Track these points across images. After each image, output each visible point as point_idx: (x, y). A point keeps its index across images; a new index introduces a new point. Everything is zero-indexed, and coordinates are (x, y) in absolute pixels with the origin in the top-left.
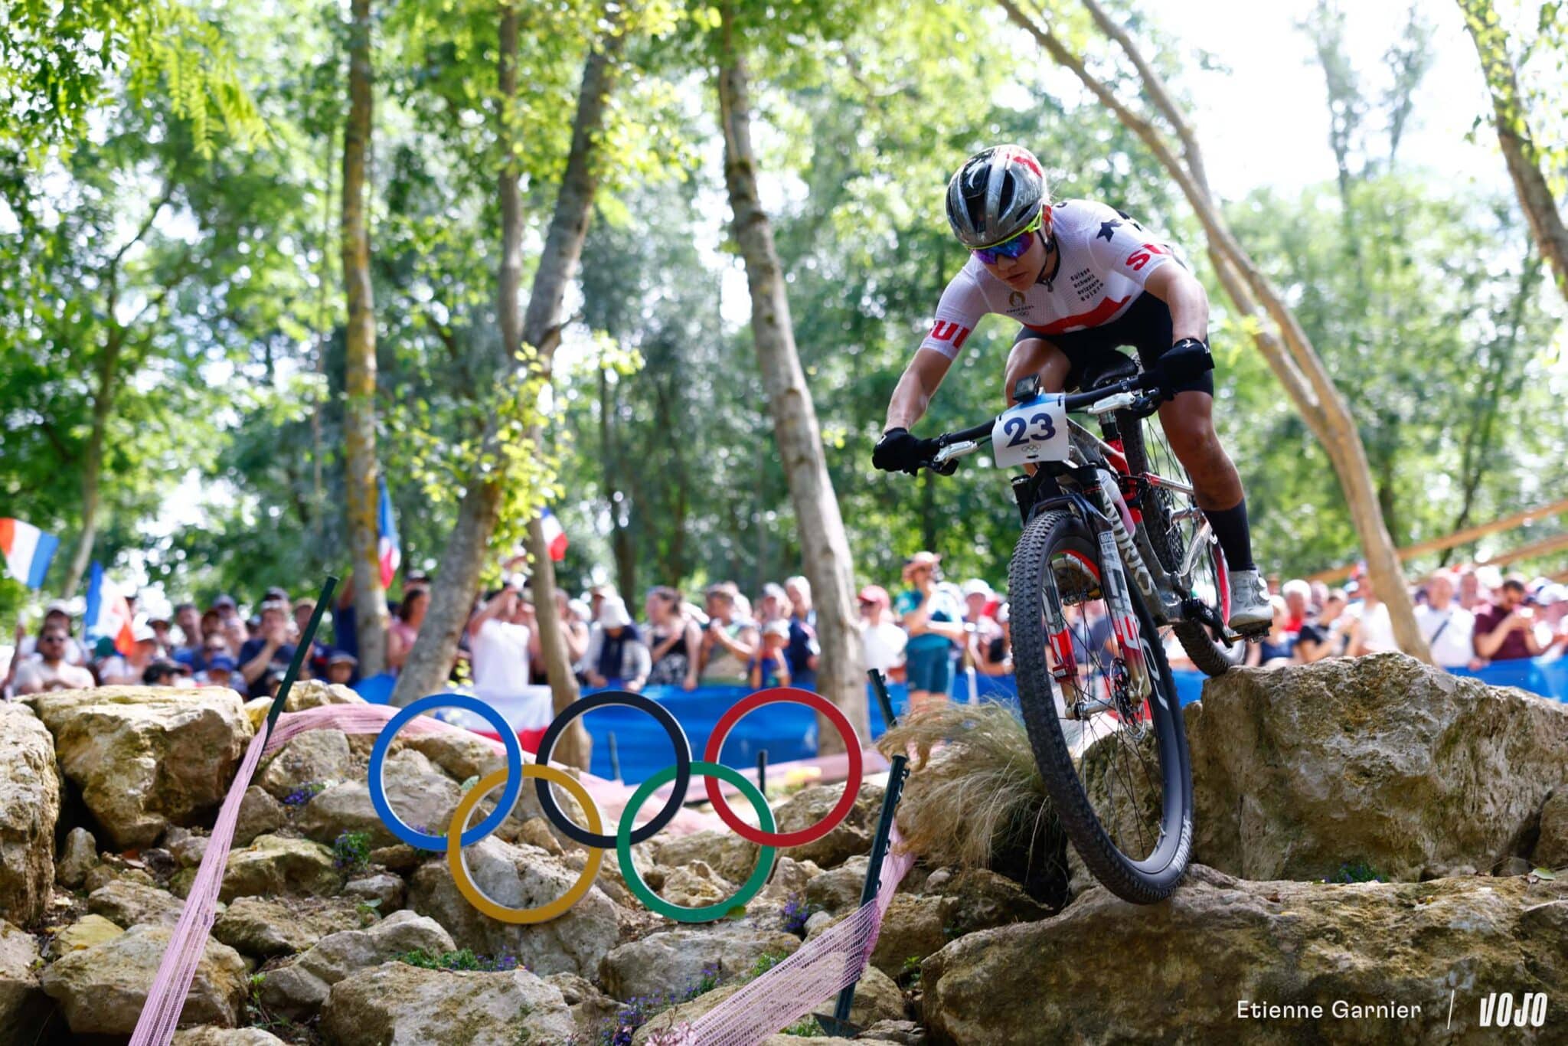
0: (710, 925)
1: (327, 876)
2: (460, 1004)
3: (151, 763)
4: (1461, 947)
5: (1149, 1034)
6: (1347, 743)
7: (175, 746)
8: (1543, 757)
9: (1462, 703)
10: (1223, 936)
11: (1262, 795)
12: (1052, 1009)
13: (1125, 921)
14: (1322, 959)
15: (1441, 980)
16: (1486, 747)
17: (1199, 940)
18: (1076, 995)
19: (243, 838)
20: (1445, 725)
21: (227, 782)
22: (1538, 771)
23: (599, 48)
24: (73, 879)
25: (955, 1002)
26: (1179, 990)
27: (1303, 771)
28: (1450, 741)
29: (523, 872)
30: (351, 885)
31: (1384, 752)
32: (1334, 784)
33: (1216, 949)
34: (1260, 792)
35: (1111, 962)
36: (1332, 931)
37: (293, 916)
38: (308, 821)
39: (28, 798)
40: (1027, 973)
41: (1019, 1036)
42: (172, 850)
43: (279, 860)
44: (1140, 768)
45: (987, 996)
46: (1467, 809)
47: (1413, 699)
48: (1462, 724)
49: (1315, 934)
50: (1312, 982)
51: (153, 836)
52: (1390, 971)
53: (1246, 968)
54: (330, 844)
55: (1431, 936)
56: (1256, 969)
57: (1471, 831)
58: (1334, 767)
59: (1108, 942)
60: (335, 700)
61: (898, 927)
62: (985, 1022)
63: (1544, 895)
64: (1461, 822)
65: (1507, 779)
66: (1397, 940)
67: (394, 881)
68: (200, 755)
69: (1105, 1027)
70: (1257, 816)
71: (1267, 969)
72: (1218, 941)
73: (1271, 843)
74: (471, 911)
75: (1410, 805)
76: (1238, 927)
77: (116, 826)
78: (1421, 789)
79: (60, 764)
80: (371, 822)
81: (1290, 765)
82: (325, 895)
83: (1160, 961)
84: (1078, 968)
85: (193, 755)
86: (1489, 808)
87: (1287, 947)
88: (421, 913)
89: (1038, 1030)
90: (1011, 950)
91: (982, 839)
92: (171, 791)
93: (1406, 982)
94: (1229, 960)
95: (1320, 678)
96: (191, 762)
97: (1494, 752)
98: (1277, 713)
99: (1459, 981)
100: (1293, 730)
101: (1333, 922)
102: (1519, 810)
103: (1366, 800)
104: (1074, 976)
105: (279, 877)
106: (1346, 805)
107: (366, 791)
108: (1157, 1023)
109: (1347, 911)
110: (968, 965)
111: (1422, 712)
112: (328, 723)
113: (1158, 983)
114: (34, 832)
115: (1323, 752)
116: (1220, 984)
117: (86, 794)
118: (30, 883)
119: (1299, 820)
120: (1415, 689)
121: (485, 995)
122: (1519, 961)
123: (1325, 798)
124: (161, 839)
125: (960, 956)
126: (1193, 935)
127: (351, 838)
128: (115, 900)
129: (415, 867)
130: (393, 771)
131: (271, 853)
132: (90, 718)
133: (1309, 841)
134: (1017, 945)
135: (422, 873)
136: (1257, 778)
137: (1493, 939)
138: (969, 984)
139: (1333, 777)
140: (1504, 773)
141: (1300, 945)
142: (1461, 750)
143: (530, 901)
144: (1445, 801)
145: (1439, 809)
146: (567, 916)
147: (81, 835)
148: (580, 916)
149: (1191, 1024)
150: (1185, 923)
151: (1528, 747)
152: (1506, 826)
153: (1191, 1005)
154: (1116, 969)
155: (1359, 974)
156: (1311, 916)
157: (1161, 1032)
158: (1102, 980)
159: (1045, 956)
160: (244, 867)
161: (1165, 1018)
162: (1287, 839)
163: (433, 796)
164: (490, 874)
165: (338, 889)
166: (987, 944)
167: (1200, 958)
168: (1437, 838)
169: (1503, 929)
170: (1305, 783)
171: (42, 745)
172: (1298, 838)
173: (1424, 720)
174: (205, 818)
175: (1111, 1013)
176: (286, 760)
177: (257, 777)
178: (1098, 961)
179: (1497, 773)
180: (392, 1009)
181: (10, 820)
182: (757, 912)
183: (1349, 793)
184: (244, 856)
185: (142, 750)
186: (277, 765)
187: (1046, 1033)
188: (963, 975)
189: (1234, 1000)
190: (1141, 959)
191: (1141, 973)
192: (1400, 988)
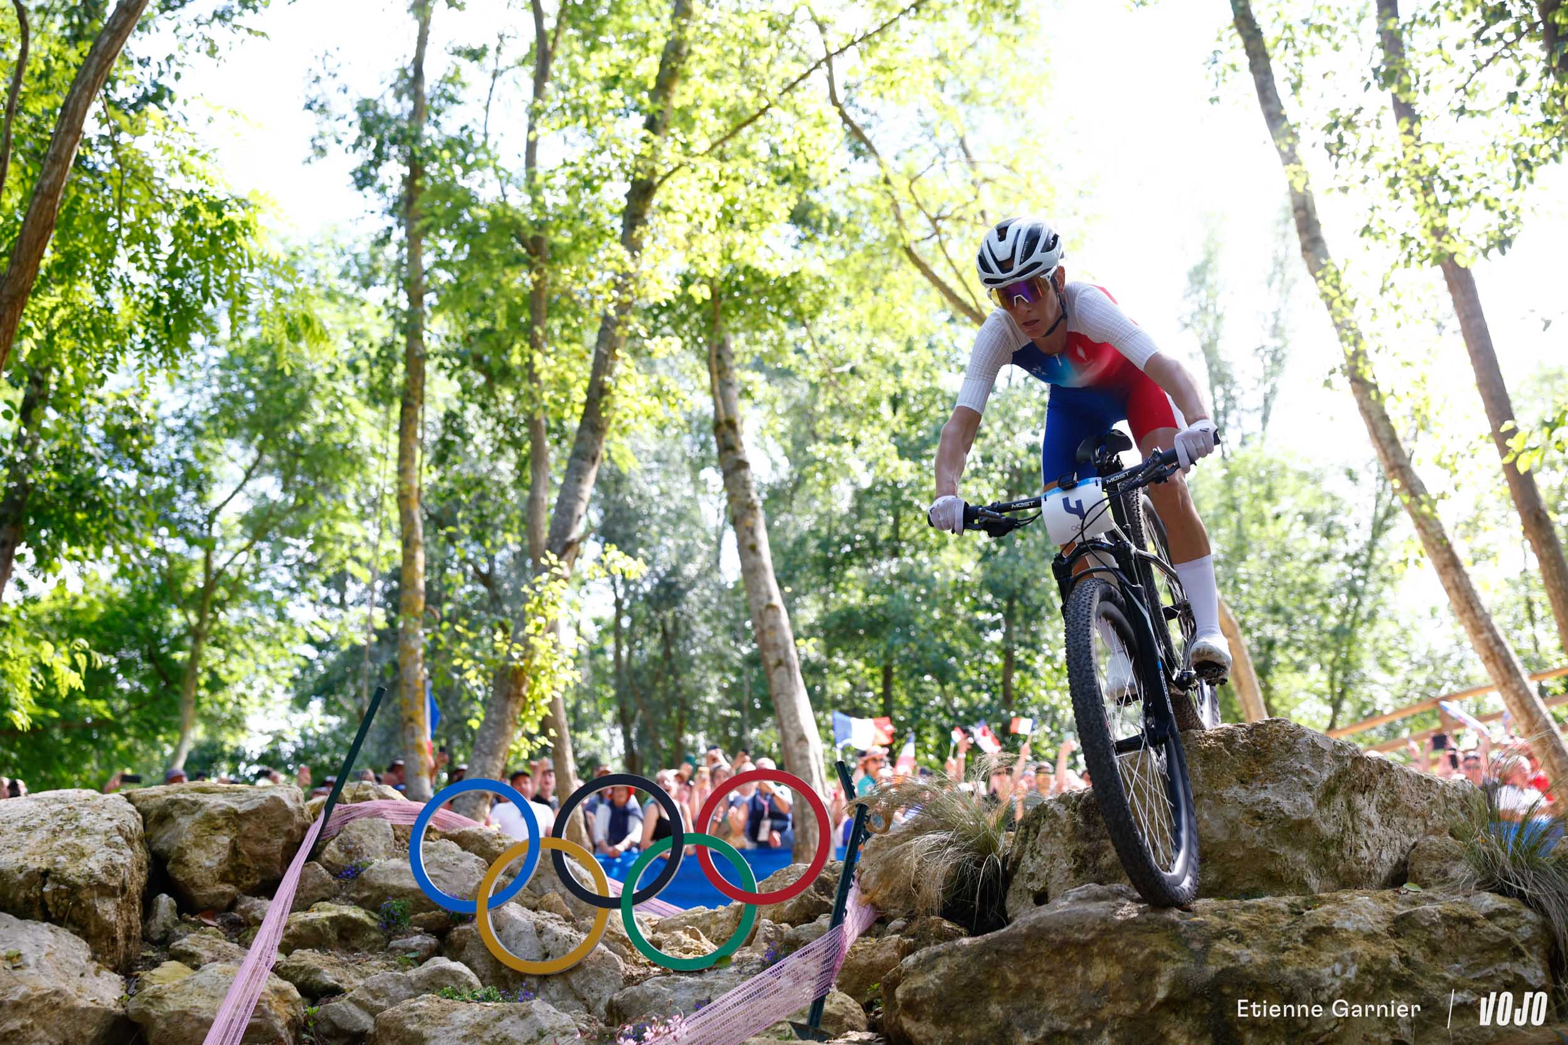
0: (700, 972)
1: (373, 936)
2: (486, 1028)
3: (226, 840)
4: (1347, 943)
5: (1078, 1027)
6: (1242, 793)
7: (246, 826)
8: (1409, 812)
9: (1339, 759)
13: (1057, 931)
14: (1226, 955)
15: (1328, 971)
16: (1360, 801)
17: (1120, 944)
18: (1015, 996)
19: (302, 903)
20: (1325, 776)
21: (288, 860)
22: (1404, 824)
23: (612, 313)
24: (157, 937)
25: (911, 1007)
26: (1104, 989)
27: (1206, 816)
28: (1330, 792)
29: (540, 932)
30: (393, 943)
31: (1273, 799)
32: (1232, 827)
33: (1135, 951)
35: (1045, 967)
36: (1234, 932)
37: (343, 964)
38: (358, 891)
39: (120, 860)
40: (973, 978)
41: (967, 1033)
42: (242, 912)
43: (332, 920)
44: (1068, 828)
45: (939, 998)
46: (1346, 853)
47: (1296, 755)
48: (1340, 777)
49: (1220, 935)
50: (1218, 973)
51: (226, 902)
52: (1283, 964)
53: (1161, 965)
54: (377, 911)
55: (1319, 934)
56: (1170, 966)
57: (1350, 872)
58: (1233, 813)
59: (1043, 949)
60: (383, 797)
61: (863, 961)
62: (937, 1022)
63: (1414, 903)
64: (1341, 862)
65: (1378, 830)
66: (1290, 939)
67: (431, 940)
68: (267, 835)
69: (1041, 1022)
71: (1180, 966)
72: (1137, 944)
74: (497, 964)
75: (1298, 845)
76: (1153, 931)
77: (195, 892)
78: (1306, 830)
79: (147, 840)
80: (413, 892)
82: (370, 951)
85: (259, 834)
86: (1364, 853)
87: (1196, 946)
88: (453, 960)
89: (983, 1027)
90: (959, 959)
91: (934, 890)
92: (241, 866)
93: (1297, 972)
94: (1146, 959)
95: (1218, 739)
96: (260, 841)
97: (1368, 807)
99: (1344, 971)
100: (1197, 782)
101: (1234, 926)
103: (1260, 839)
104: (1014, 980)
105: (333, 935)
106: (1243, 845)
107: (408, 866)
109: (1245, 917)
110: (922, 973)
111: (1306, 766)
112: (377, 814)
113: (1086, 983)
114: (124, 889)
115: (1222, 800)
116: (1139, 979)
117: (169, 867)
118: (120, 934)
119: (1203, 859)
120: (1300, 747)
121: (507, 1021)
122: (1394, 956)
123: (1225, 839)
124: (233, 905)
125: (915, 966)
126: (1113, 940)
127: (395, 905)
128: (191, 949)
129: (449, 930)
130: (431, 850)
131: (324, 915)
132: (174, 803)
133: (1212, 877)
134: (964, 955)
135: (454, 934)
137: (1372, 937)
138: (924, 989)
139: (1231, 822)
140: (1376, 824)
141: (1207, 945)
142: (1339, 801)
143: (547, 955)
144: (1328, 843)
145: (1322, 851)
146: (578, 967)
147: (165, 900)
148: (589, 968)
149: (1115, 1017)
150: (1107, 931)
151: (1395, 804)
152: (1379, 870)
153: (1114, 1000)
154: (1050, 972)
155: (1257, 967)
156: (1216, 921)
157: (1089, 1024)
158: (1037, 982)
159: (989, 963)
160: (303, 924)
161: (1091, 1014)
163: (465, 870)
164: (513, 932)
165: (382, 947)
166: (938, 955)
167: (1122, 959)
168: (1320, 875)
169: (1380, 929)
171: (134, 822)
172: (1203, 875)
173: (1308, 773)
174: (268, 889)
175: (1046, 1010)
176: (340, 843)
177: (314, 855)
178: (1033, 967)
179: (1370, 824)
180: (427, 1032)
181: (103, 877)
182: (741, 962)
183: (1245, 833)
184: (301, 916)
185: (218, 829)
186: (332, 846)
187: (990, 1030)
188: (918, 982)
189: (1152, 993)
190: (1070, 963)
191: (1071, 975)
192: (1293, 977)
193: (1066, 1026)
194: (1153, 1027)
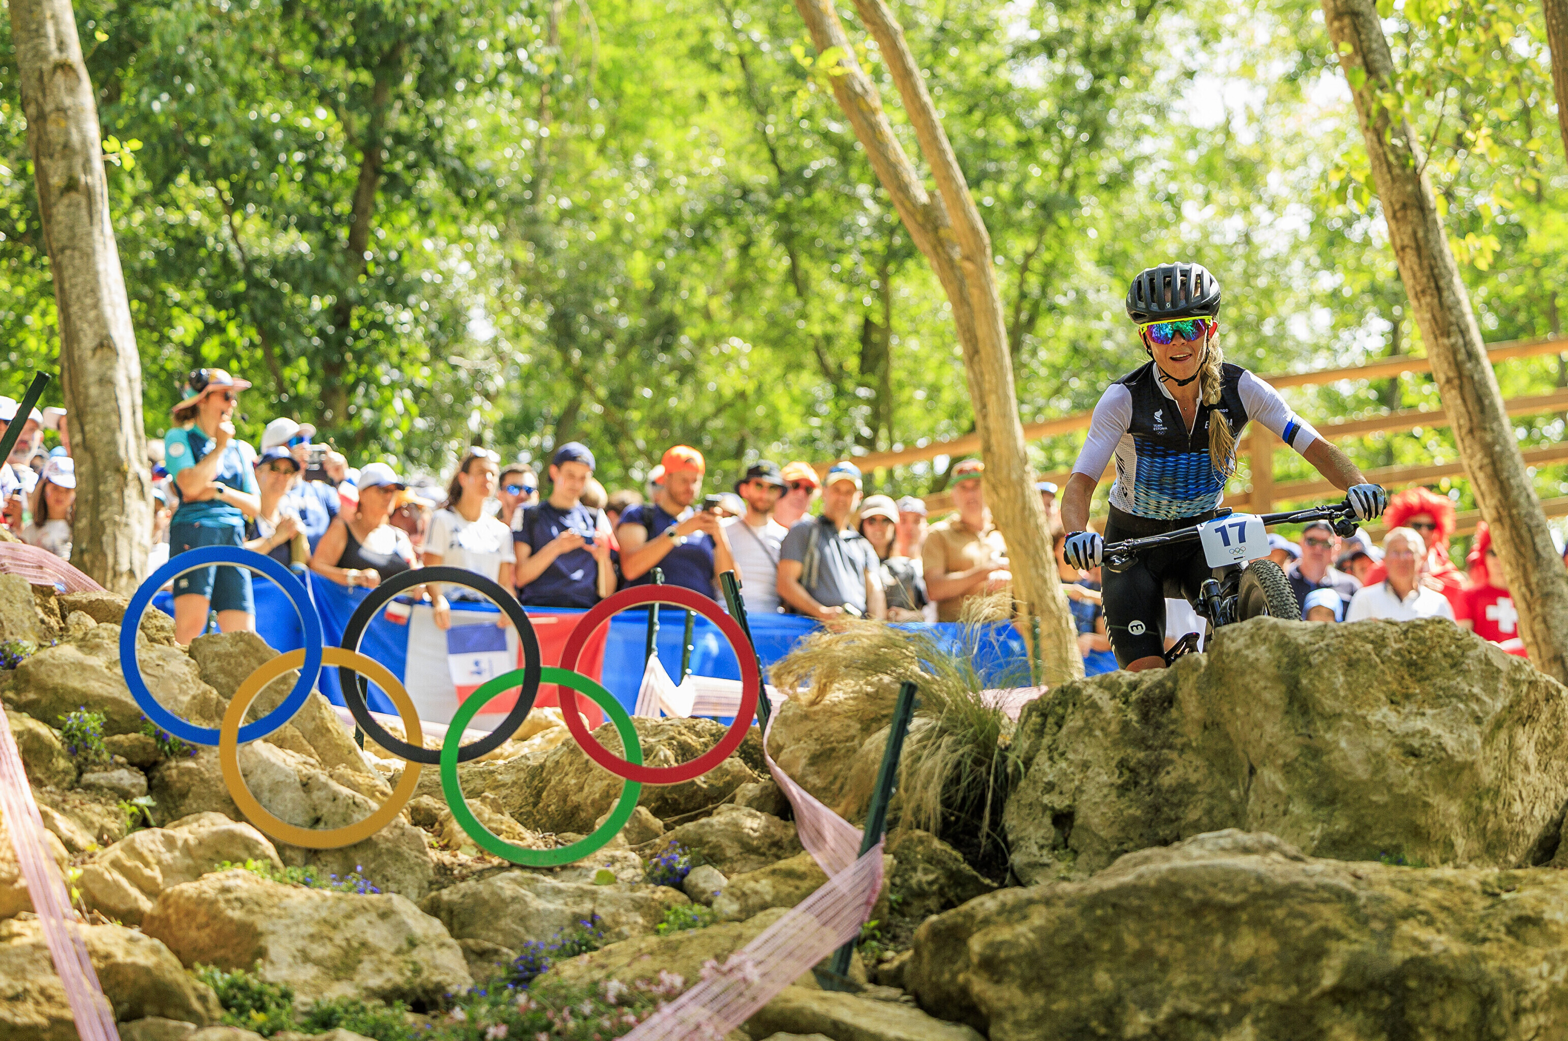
4: (1555, 939)
5: (1212, 1011)
6: (1393, 717)
9: (1515, 683)
10: (1307, 909)
11: (1288, 769)
12: (1103, 979)
13: (1195, 888)
14: (1415, 941)
15: (1534, 971)
16: (1521, 736)
17: (1280, 913)
20: (1499, 706)
26: (1250, 966)
27: (1343, 744)
28: (1498, 726)
29: (307, 784)
30: (90, 778)
31: (1435, 730)
32: (1377, 761)
33: (1299, 923)
34: (1285, 765)
35: (1175, 932)
36: (1422, 913)
40: (1079, 936)
41: (1061, 1005)
45: (1032, 958)
46: (1499, 806)
47: (1464, 673)
48: (1511, 707)
49: (1408, 914)
50: (1405, 963)
52: (1485, 957)
53: (1332, 945)
55: (1524, 925)
56: (1343, 946)
58: (1379, 743)
59: (1174, 909)
62: (1026, 987)
64: (1492, 818)
65: (1534, 776)
66: (1489, 927)
69: (1164, 1000)
70: (1278, 792)
71: (1357, 947)
72: (1302, 915)
73: (1297, 824)
75: (1453, 793)
76: (1324, 901)
78: (1466, 776)
81: (1329, 736)
82: (64, 786)
83: (1230, 932)
84: (1138, 935)
87: (1377, 925)
88: (234, 819)
89: (1085, 999)
90: (1060, 910)
93: (1500, 970)
94: (1312, 937)
95: (1366, 639)
97: (1526, 744)
98: (1318, 675)
99: (1551, 972)
100: (1336, 696)
101: (1423, 905)
102: (1544, 812)
103: (1413, 783)
104: (1132, 943)
106: (1390, 787)
108: (1223, 999)
109: (1435, 894)
110: (1009, 923)
111: (1476, 690)
113: (1226, 957)
115: (1367, 725)
119: (1331, 801)
120: (1470, 663)
121: (361, 921)
123: (1365, 777)
125: (999, 913)
126: (1272, 908)
129: (160, 764)
133: (1341, 825)
134: (1069, 905)
136: (1284, 748)
138: (1011, 944)
139: (1376, 755)
140: (1532, 768)
141: (1391, 925)
142: (1503, 735)
143: (317, 821)
144: (1482, 793)
145: (1474, 801)
149: (1261, 1002)
150: (1263, 895)
151: (1557, 742)
152: (1529, 830)
153: (1263, 982)
154: (1179, 939)
155: (1453, 958)
156: (1402, 899)
157: (1226, 1008)
158: (1162, 949)
159: (1103, 920)
161: (1232, 995)
162: (1316, 820)
164: (266, 782)
165: (75, 781)
166: (1029, 903)
167: (1278, 932)
168: (1467, 836)
170: (1345, 758)
172: (1328, 820)
173: (1478, 700)
175: (1169, 987)
178: (1159, 931)
179: (1527, 768)
180: (261, 924)
183: (1394, 773)
187: (1094, 1003)
188: (1004, 934)
189: (1315, 980)
190: (1208, 930)
191: (1207, 946)
192: (1495, 975)
193: (1195, 1008)
194: (1309, 1020)
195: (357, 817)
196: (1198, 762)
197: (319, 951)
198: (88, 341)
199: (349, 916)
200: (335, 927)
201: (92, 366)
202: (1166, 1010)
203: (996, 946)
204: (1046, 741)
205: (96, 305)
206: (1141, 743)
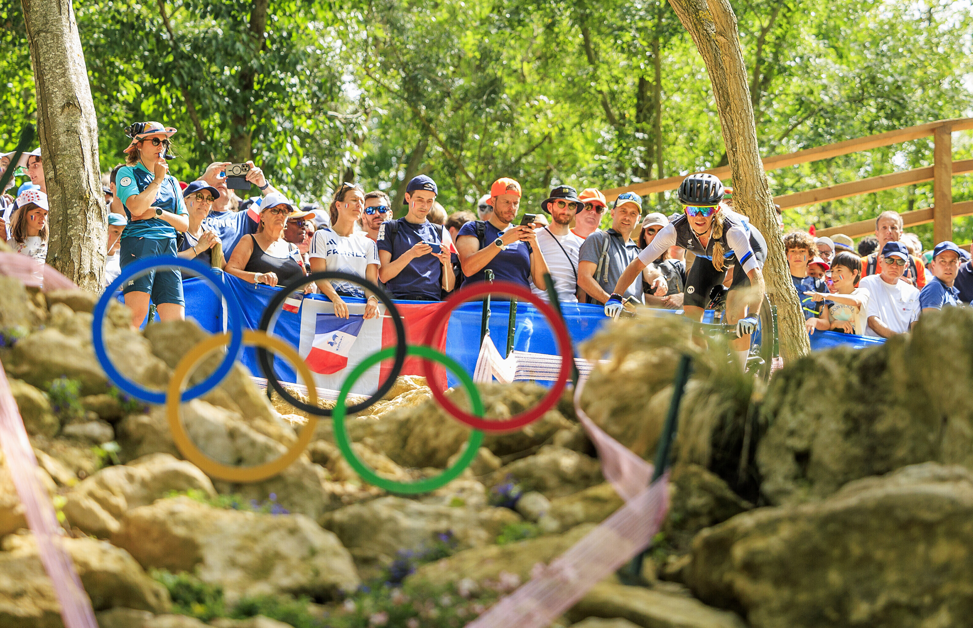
1: (48, 418)
5: (916, 601)
12: (834, 577)
13: (904, 509)
18: (856, 567)
25: (750, 567)
26: (945, 567)
29: (232, 434)
30: (69, 429)
35: (888, 541)
40: (816, 546)
44: (840, 387)
45: (780, 562)
59: (888, 524)
69: (880, 593)
70: (965, 436)
83: (930, 541)
84: (861, 545)
89: (820, 593)
108: (925, 592)
110: (764, 536)
121: (275, 535)
125: (754, 528)
127: (67, 385)
129: (122, 419)
143: (241, 461)
153: (956, 579)
154: (892, 547)
157: (927, 599)
159: (834, 533)
164: (202, 432)
165: (59, 432)
167: (967, 541)
175: (884, 583)
178: (876, 541)
195: (271, 458)
196: (904, 413)
197: (243, 558)
198: (58, 101)
199: (266, 532)
200: (255, 540)
201: (61, 119)
202: (882, 601)
203: (753, 554)
204: (789, 398)
205: (64, 75)
206: (861, 399)
